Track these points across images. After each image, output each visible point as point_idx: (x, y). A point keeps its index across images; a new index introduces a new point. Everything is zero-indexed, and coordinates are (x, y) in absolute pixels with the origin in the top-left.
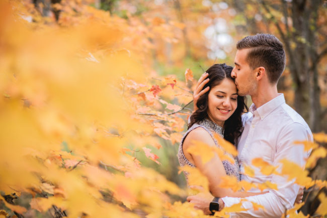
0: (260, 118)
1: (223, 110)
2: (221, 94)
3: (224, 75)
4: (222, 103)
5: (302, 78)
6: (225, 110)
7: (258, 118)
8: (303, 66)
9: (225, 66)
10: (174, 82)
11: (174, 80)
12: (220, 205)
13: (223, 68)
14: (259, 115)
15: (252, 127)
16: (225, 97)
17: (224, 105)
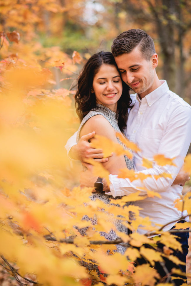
0: (148, 105)
1: (109, 94)
2: (103, 81)
3: (102, 61)
4: (106, 88)
5: (169, 50)
6: (111, 94)
7: (146, 105)
8: (170, 39)
9: (101, 54)
10: (62, 65)
11: (62, 62)
12: (104, 184)
13: (101, 55)
14: (147, 102)
15: (140, 114)
16: (107, 82)
17: (108, 89)
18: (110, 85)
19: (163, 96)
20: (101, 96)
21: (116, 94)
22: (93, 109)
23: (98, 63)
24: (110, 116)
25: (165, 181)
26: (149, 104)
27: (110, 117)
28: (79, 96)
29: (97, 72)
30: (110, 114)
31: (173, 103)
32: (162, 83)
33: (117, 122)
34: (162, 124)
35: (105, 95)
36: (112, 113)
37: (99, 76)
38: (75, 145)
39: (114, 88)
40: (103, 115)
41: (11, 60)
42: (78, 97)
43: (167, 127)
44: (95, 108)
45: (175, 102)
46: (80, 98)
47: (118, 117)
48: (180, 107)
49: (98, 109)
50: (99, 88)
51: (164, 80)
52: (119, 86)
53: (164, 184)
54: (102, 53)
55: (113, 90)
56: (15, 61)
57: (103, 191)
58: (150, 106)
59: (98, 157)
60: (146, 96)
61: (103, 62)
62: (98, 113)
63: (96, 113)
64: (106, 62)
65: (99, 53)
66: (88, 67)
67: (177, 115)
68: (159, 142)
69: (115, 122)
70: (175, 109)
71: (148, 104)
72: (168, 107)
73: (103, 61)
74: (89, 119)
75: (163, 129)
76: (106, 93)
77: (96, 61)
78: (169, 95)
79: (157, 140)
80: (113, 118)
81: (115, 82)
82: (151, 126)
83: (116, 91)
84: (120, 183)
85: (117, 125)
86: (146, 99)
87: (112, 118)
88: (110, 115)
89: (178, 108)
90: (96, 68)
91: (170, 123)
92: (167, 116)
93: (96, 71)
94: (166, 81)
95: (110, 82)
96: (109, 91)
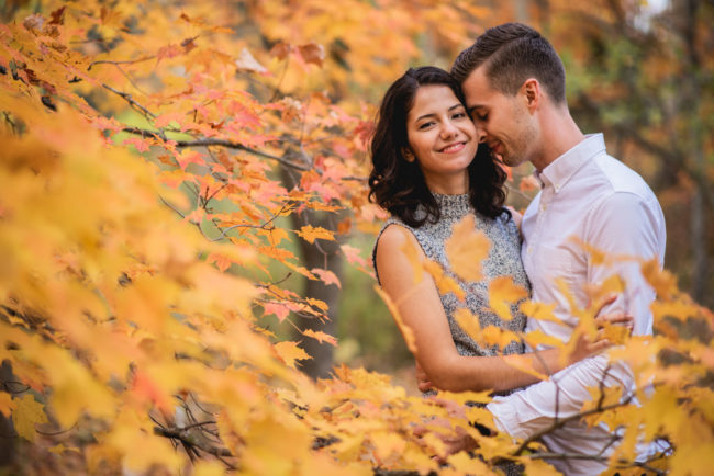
0: (553, 189)
3: (415, 83)
4: (440, 135)
15: (541, 209)
16: (439, 120)
17: (443, 136)
20: (433, 154)
21: (464, 143)
35: (442, 151)
39: (459, 132)
41: (294, 102)
50: (425, 139)
55: (457, 135)
58: (557, 191)
60: (544, 170)
61: (418, 85)
64: (424, 82)
73: (417, 82)
76: (442, 144)
81: (455, 117)
83: (462, 138)
95: (446, 120)
96: (449, 138)
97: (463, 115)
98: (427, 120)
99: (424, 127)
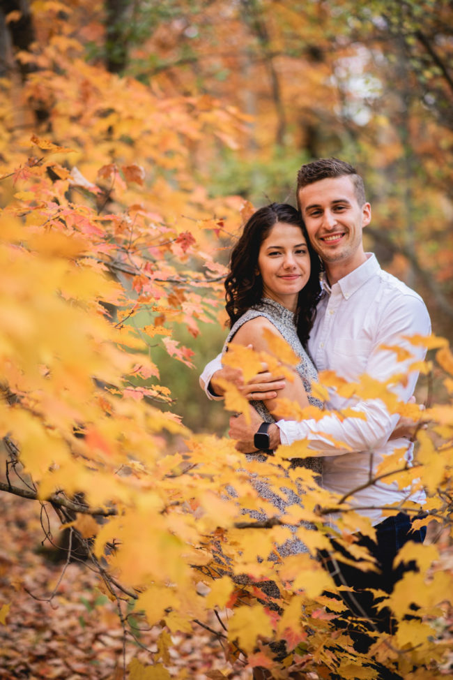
0: (343, 297)
3: (275, 218)
4: (282, 265)
7: (340, 296)
9: (273, 207)
12: (270, 437)
13: (273, 209)
14: (340, 292)
15: (329, 314)
16: (285, 252)
17: (285, 266)
18: (291, 259)
19: (370, 279)
20: (274, 278)
21: (299, 276)
22: (254, 305)
23: (269, 220)
24: (283, 319)
25: (378, 428)
26: (345, 295)
27: (283, 321)
28: (232, 282)
29: (266, 237)
30: (284, 314)
31: (387, 291)
32: (369, 257)
33: (295, 329)
34: (369, 329)
35: (281, 277)
36: (288, 313)
37: (270, 243)
38: (220, 370)
40: (269, 317)
41: (124, 217)
42: (230, 284)
43: (377, 334)
44: (258, 304)
45: (390, 289)
46: (234, 286)
47: (297, 321)
48: (399, 297)
49: (263, 306)
50: (269, 264)
51: (371, 253)
52: (305, 262)
53: (376, 433)
54: (276, 205)
55: (295, 268)
56: (131, 219)
57: (270, 448)
58: (347, 298)
59: (258, 389)
60: (339, 282)
61: (277, 220)
62: (259, 313)
63: (256, 314)
64: (283, 220)
65: (271, 206)
66: (251, 228)
67: (393, 311)
68: (366, 362)
69: (292, 329)
70: (390, 301)
71: (343, 295)
72: (378, 299)
73: (277, 218)
74: (243, 324)
75: (371, 338)
76: (283, 273)
77: (265, 217)
78: (381, 278)
79: (362, 359)
80: (289, 322)
81: (298, 252)
82: (352, 333)
83: (298, 272)
84: (300, 433)
85: (296, 334)
86: (339, 286)
87: (286, 323)
88: (283, 317)
89: (395, 300)
90: (266, 230)
91: (384, 326)
92: (377, 315)
93: (264, 234)
94: (373, 255)
95: (290, 254)
96: (288, 269)
97: (304, 252)
98: (275, 250)
99: (273, 254)
